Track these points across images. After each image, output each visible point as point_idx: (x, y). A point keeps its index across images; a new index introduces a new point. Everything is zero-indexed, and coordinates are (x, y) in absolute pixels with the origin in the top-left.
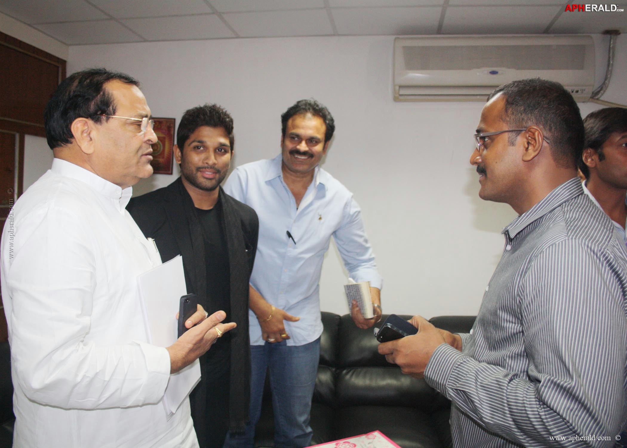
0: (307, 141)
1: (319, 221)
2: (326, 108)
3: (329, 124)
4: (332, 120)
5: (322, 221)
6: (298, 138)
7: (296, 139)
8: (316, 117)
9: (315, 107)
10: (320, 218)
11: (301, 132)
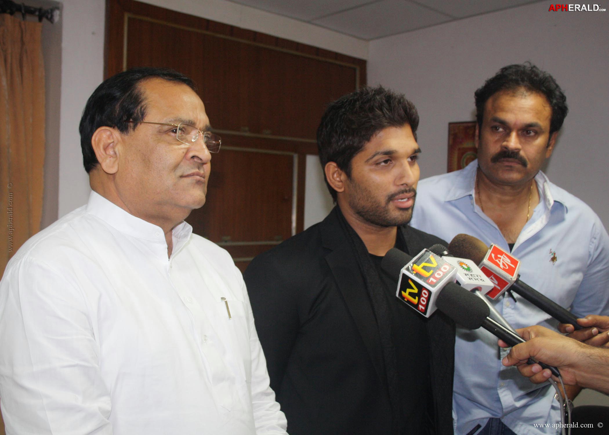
0: (520, 132)
1: (551, 262)
2: (551, 77)
3: (556, 104)
4: (563, 98)
5: (558, 262)
6: (504, 128)
7: (501, 130)
8: (534, 92)
9: (533, 76)
10: (554, 259)
11: (509, 117)
